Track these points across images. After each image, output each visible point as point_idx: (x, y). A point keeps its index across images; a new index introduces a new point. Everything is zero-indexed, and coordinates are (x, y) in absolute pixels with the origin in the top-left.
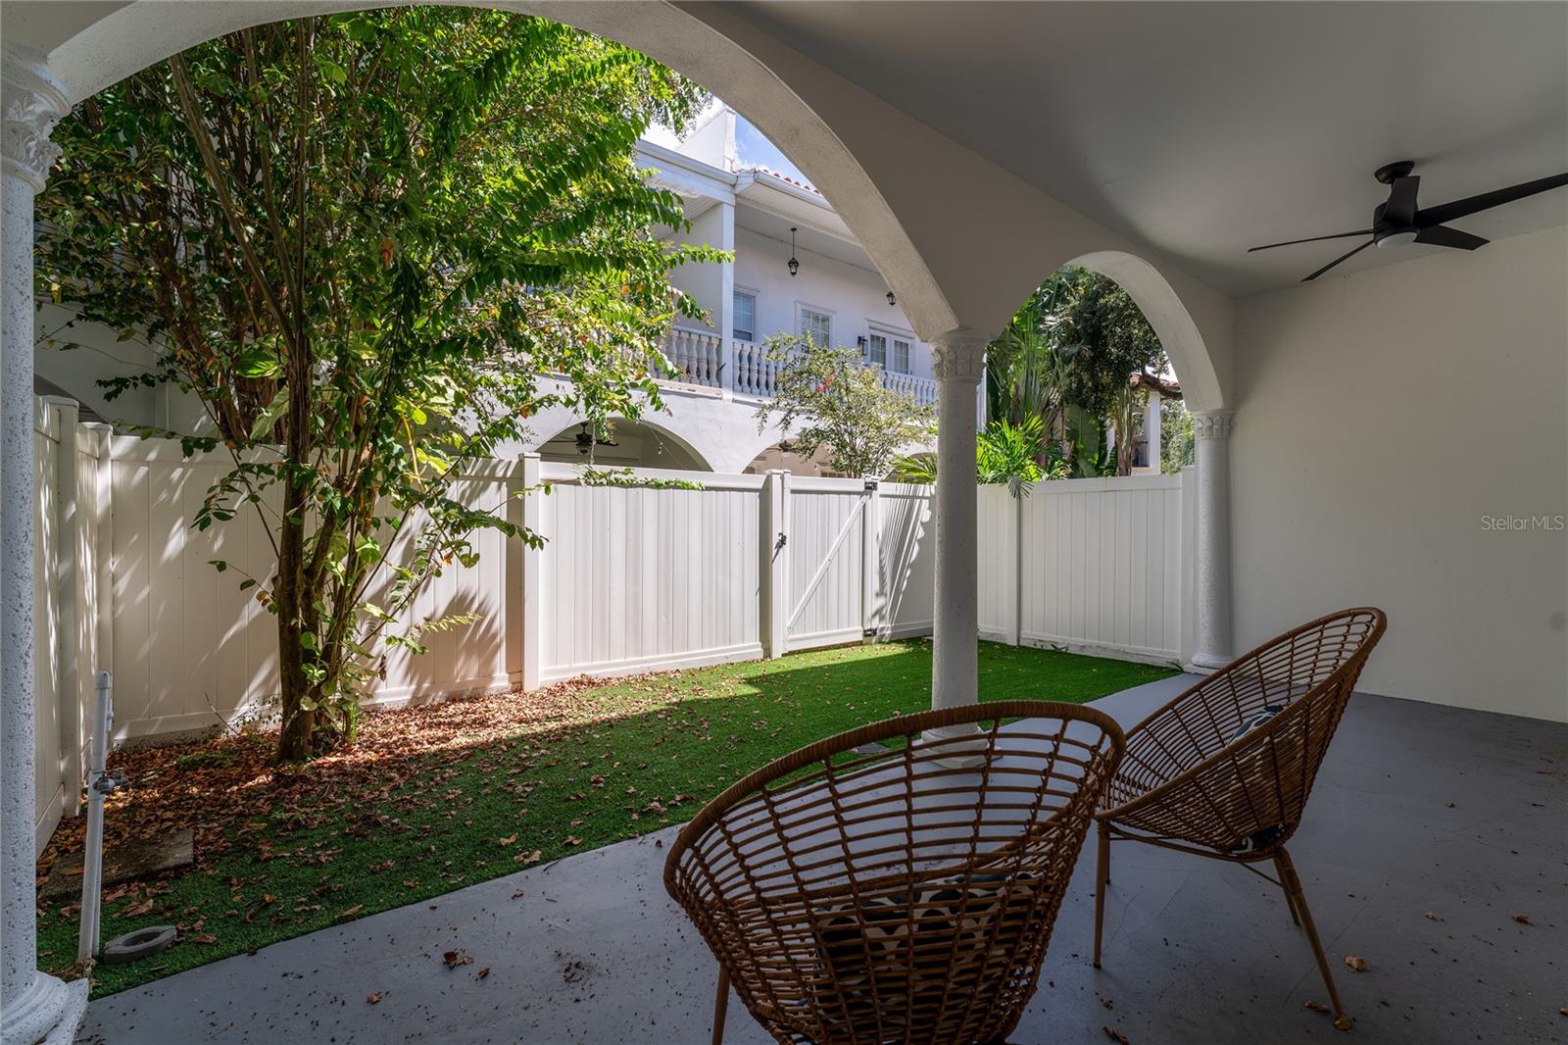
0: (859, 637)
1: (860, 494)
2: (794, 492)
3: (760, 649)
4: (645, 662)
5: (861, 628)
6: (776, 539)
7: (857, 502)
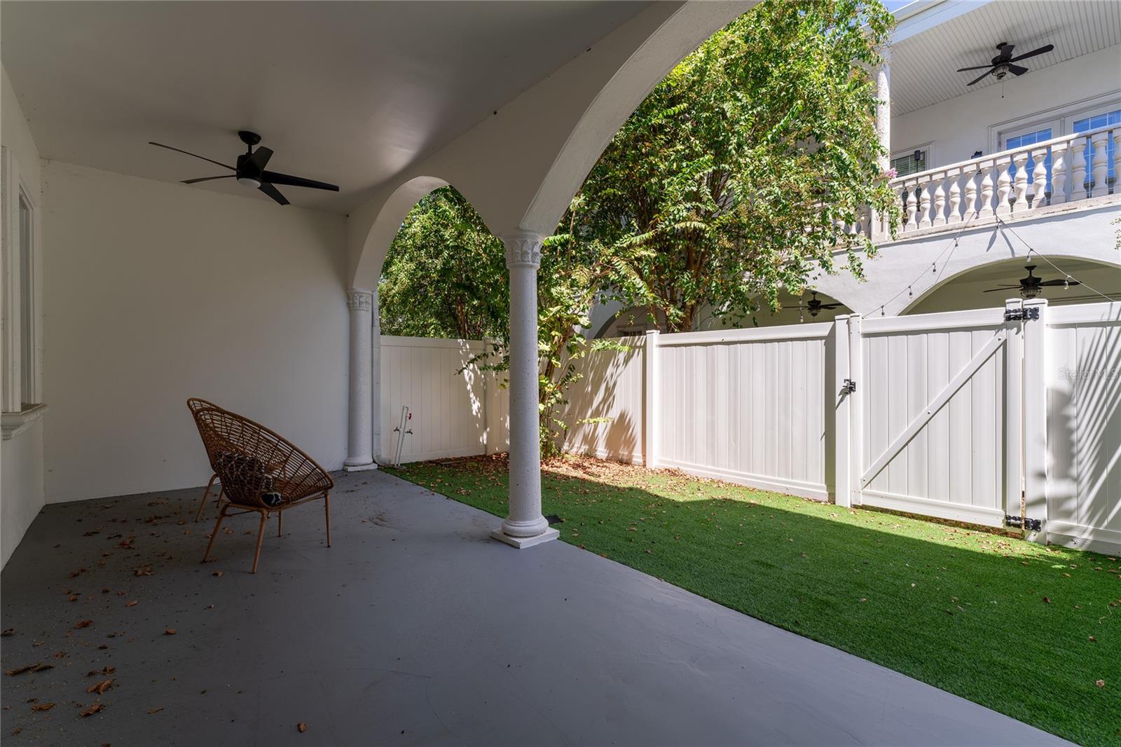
0: (999, 524)
1: (996, 328)
2: (867, 335)
3: (825, 492)
4: (719, 472)
5: (1000, 510)
6: (840, 385)
7: (989, 340)
